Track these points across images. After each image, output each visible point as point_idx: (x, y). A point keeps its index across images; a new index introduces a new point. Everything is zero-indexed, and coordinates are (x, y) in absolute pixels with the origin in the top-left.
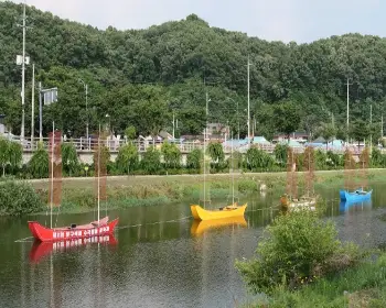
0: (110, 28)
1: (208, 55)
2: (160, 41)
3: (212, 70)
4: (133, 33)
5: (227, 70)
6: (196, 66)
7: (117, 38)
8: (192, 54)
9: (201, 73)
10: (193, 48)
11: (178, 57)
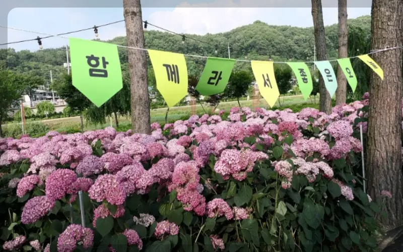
0: (208, 34)
1: (260, 40)
2: (233, 37)
3: (262, 47)
4: (220, 34)
5: (273, 46)
6: (253, 46)
7: (209, 38)
8: (251, 41)
9: (256, 50)
10: (252, 38)
11: (243, 44)
